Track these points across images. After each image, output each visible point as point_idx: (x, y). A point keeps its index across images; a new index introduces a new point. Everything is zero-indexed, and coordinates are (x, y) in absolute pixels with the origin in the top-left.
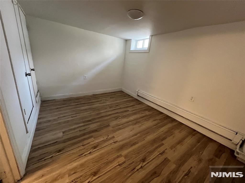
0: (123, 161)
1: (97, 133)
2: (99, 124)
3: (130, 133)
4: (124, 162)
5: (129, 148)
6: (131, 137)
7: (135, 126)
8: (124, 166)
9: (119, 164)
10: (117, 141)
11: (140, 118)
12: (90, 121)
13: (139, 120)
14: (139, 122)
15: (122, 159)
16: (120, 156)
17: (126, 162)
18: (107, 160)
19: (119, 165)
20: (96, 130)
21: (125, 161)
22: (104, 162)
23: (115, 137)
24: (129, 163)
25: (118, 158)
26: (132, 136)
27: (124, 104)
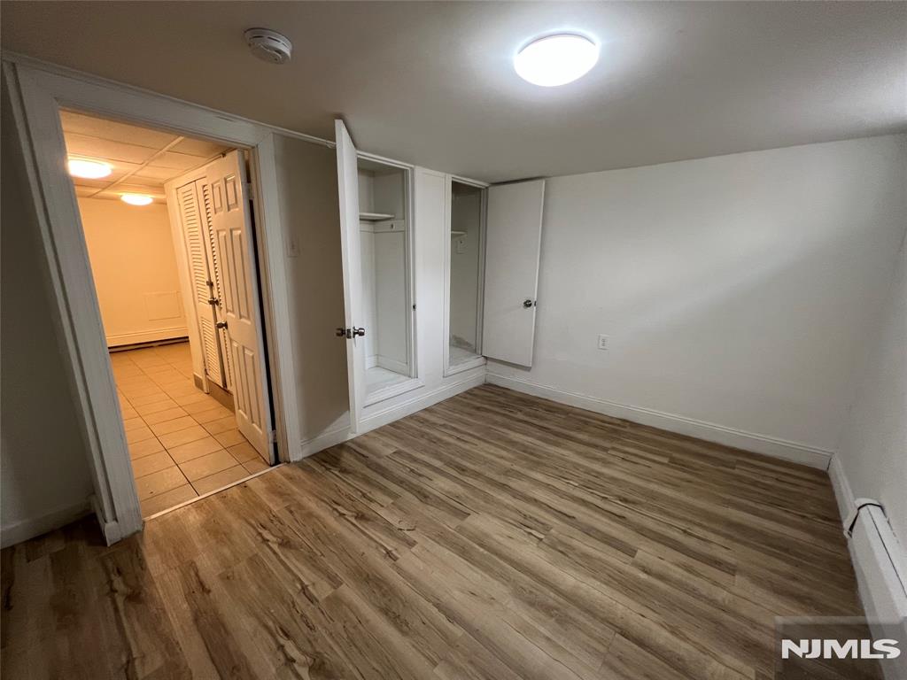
0: (316, 595)
1: (416, 501)
2: (460, 490)
3: (457, 593)
4: (312, 599)
5: (374, 605)
6: (429, 601)
7: (512, 604)
8: (301, 602)
9: (307, 586)
10: (397, 558)
11: (604, 620)
12: (462, 470)
13: (574, 613)
14: (563, 621)
15: (323, 590)
16: (335, 581)
17: (312, 605)
18: (320, 554)
19: (304, 589)
20: (426, 497)
21: (317, 601)
22: (315, 550)
23: (414, 550)
24: (308, 615)
25: (329, 577)
26: (437, 606)
27: (675, 517)
